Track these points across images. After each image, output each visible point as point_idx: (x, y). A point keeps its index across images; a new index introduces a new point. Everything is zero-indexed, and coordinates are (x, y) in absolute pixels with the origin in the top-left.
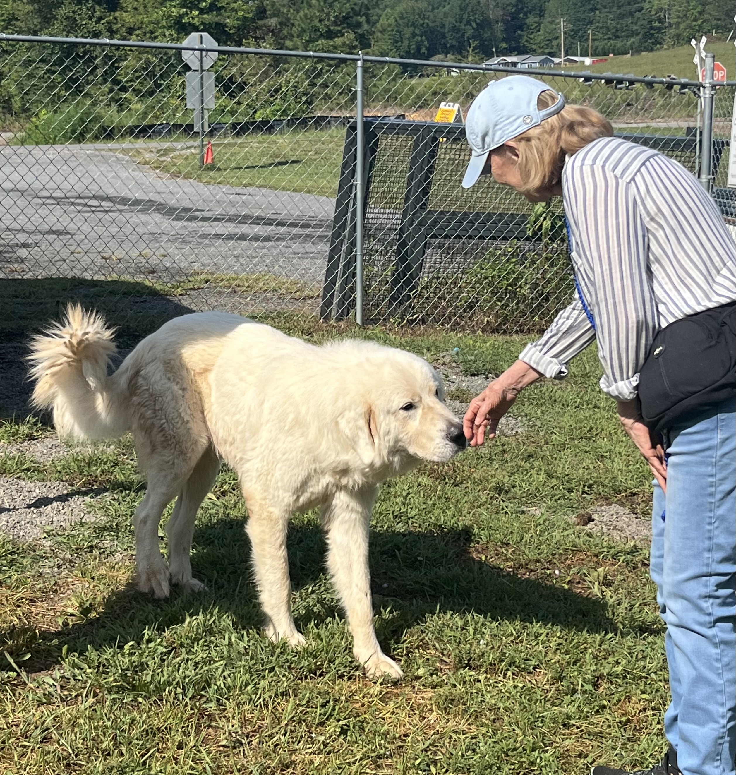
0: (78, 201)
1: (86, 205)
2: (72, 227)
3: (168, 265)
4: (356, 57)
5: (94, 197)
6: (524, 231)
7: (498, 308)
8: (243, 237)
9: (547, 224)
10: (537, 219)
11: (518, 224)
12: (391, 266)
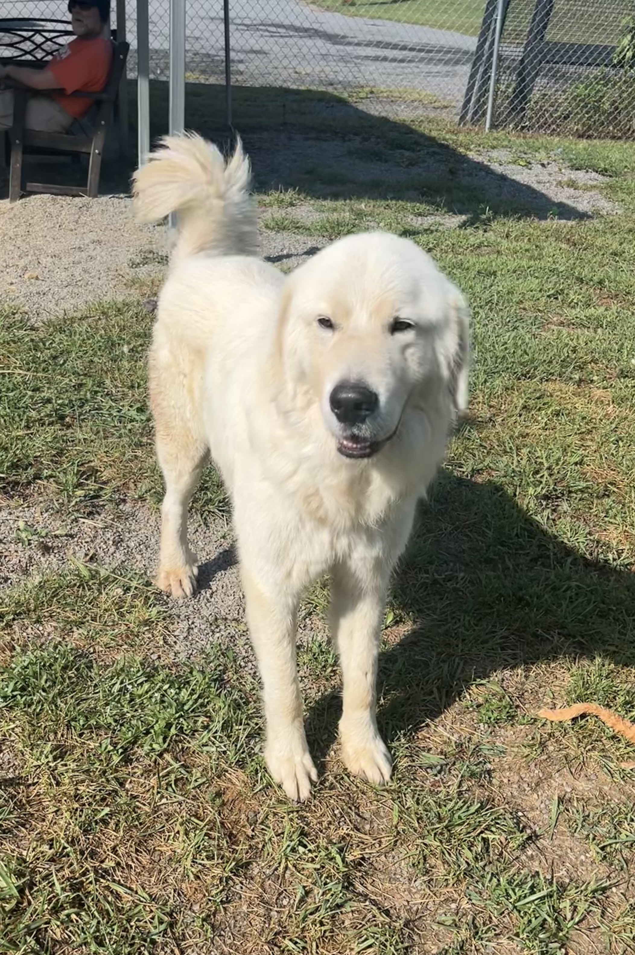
0: (261, 27)
1: (267, 30)
2: (266, 48)
3: (341, 79)
5: (273, 25)
6: (611, 60)
7: (584, 119)
8: (385, 59)
9: (629, 54)
10: (623, 50)
11: (608, 54)
12: (514, 85)
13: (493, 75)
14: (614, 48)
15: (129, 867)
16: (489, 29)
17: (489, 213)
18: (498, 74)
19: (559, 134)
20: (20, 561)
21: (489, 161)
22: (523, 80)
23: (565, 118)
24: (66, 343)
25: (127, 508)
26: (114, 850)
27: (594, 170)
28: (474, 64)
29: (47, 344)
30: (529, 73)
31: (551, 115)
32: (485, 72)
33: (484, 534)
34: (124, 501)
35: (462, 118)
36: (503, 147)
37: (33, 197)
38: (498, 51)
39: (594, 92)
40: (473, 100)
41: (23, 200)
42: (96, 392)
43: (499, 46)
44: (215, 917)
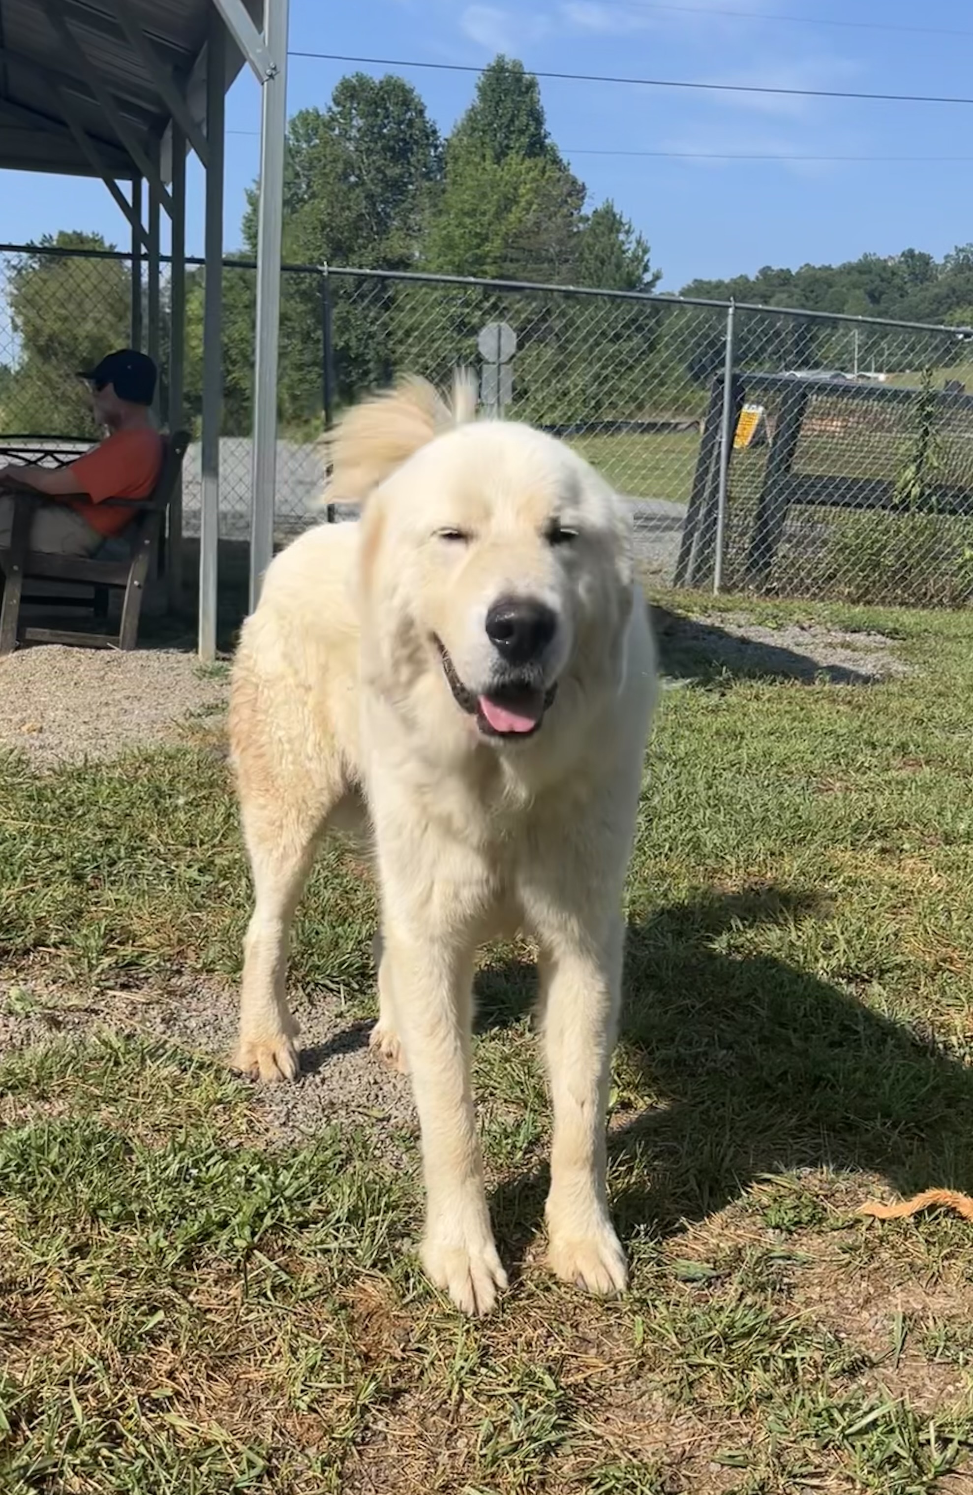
4: (728, 303)
6: (890, 499)
7: (859, 579)
9: (916, 491)
10: (906, 486)
11: (885, 490)
12: (751, 533)
13: (720, 516)
14: (892, 483)
15: (196, 1399)
16: (711, 454)
17: (726, 673)
18: (728, 515)
19: (822, 600)
20: (11, 1039)
21: (722, 622)
22: (765, 523)
23: (830, 578)
24: (86, 792)
25: (185, 981)
26: (171, 1375)
27: (879, 632)
28: (693, 503)
29: (58, 792)
30: (773, 516)
31: (809, 574)
32: (709, 513)
33: (753, 1013)
34: (179, 972)
35: (679, 576)
36: (741, 609)
37: (35, 648)
38: (726, 486)
39: (869, 542)
40: (694, 551)
41: (20, 652)
42: (135, 849)
43: (726, 481)
44: (343, 1463)
